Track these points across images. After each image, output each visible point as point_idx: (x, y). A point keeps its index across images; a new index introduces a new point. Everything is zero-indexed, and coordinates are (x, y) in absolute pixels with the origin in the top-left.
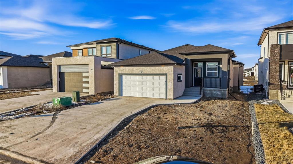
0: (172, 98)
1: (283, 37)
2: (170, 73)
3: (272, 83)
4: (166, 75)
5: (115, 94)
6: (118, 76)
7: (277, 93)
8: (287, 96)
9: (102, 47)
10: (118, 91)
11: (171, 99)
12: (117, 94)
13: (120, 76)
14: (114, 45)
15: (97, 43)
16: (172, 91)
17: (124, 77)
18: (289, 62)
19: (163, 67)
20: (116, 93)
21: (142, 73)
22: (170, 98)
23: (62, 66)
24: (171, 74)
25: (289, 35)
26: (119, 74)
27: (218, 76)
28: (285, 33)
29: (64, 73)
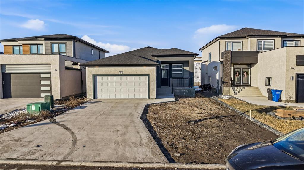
0: (155, 97)
1: (230, 45)
2: (153, 73)
3: (226, 82)
4: (148, 75)
5: (88, 96)
6: (92, 77)
7: (230, 90)
8: (238, 92)
9: (53, 44)
10: (92, 93)
11: (154, 99)
12: (91, 98)
13: (95, 77)
14: (69, 42)
15: (45, 40)
16: (154, 91)
17: (98, 78)
18: (234, 65)
19: (144, 68)
20: (90, 95)
21: (122, 73)
22: (152, 98)
23: (6, 66)
24: (153, 75)
25: (233, 43)
26: (93, 75)
27: (182, 77)
28: (231, 42)
29: (9, 74)
